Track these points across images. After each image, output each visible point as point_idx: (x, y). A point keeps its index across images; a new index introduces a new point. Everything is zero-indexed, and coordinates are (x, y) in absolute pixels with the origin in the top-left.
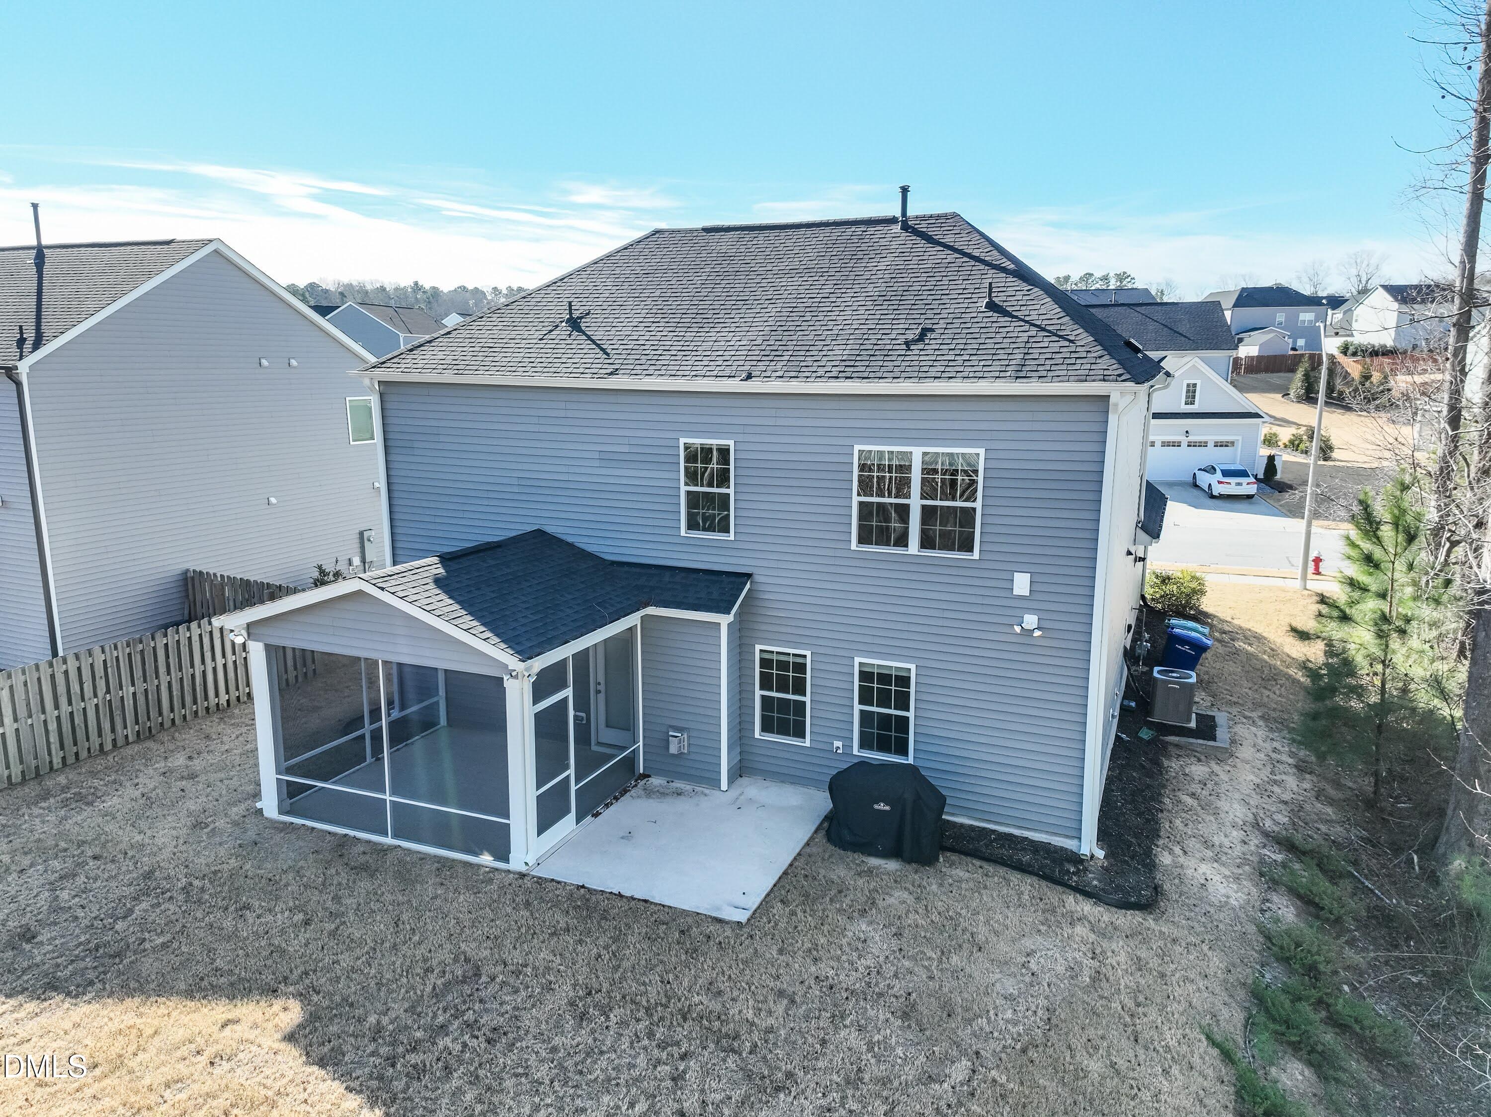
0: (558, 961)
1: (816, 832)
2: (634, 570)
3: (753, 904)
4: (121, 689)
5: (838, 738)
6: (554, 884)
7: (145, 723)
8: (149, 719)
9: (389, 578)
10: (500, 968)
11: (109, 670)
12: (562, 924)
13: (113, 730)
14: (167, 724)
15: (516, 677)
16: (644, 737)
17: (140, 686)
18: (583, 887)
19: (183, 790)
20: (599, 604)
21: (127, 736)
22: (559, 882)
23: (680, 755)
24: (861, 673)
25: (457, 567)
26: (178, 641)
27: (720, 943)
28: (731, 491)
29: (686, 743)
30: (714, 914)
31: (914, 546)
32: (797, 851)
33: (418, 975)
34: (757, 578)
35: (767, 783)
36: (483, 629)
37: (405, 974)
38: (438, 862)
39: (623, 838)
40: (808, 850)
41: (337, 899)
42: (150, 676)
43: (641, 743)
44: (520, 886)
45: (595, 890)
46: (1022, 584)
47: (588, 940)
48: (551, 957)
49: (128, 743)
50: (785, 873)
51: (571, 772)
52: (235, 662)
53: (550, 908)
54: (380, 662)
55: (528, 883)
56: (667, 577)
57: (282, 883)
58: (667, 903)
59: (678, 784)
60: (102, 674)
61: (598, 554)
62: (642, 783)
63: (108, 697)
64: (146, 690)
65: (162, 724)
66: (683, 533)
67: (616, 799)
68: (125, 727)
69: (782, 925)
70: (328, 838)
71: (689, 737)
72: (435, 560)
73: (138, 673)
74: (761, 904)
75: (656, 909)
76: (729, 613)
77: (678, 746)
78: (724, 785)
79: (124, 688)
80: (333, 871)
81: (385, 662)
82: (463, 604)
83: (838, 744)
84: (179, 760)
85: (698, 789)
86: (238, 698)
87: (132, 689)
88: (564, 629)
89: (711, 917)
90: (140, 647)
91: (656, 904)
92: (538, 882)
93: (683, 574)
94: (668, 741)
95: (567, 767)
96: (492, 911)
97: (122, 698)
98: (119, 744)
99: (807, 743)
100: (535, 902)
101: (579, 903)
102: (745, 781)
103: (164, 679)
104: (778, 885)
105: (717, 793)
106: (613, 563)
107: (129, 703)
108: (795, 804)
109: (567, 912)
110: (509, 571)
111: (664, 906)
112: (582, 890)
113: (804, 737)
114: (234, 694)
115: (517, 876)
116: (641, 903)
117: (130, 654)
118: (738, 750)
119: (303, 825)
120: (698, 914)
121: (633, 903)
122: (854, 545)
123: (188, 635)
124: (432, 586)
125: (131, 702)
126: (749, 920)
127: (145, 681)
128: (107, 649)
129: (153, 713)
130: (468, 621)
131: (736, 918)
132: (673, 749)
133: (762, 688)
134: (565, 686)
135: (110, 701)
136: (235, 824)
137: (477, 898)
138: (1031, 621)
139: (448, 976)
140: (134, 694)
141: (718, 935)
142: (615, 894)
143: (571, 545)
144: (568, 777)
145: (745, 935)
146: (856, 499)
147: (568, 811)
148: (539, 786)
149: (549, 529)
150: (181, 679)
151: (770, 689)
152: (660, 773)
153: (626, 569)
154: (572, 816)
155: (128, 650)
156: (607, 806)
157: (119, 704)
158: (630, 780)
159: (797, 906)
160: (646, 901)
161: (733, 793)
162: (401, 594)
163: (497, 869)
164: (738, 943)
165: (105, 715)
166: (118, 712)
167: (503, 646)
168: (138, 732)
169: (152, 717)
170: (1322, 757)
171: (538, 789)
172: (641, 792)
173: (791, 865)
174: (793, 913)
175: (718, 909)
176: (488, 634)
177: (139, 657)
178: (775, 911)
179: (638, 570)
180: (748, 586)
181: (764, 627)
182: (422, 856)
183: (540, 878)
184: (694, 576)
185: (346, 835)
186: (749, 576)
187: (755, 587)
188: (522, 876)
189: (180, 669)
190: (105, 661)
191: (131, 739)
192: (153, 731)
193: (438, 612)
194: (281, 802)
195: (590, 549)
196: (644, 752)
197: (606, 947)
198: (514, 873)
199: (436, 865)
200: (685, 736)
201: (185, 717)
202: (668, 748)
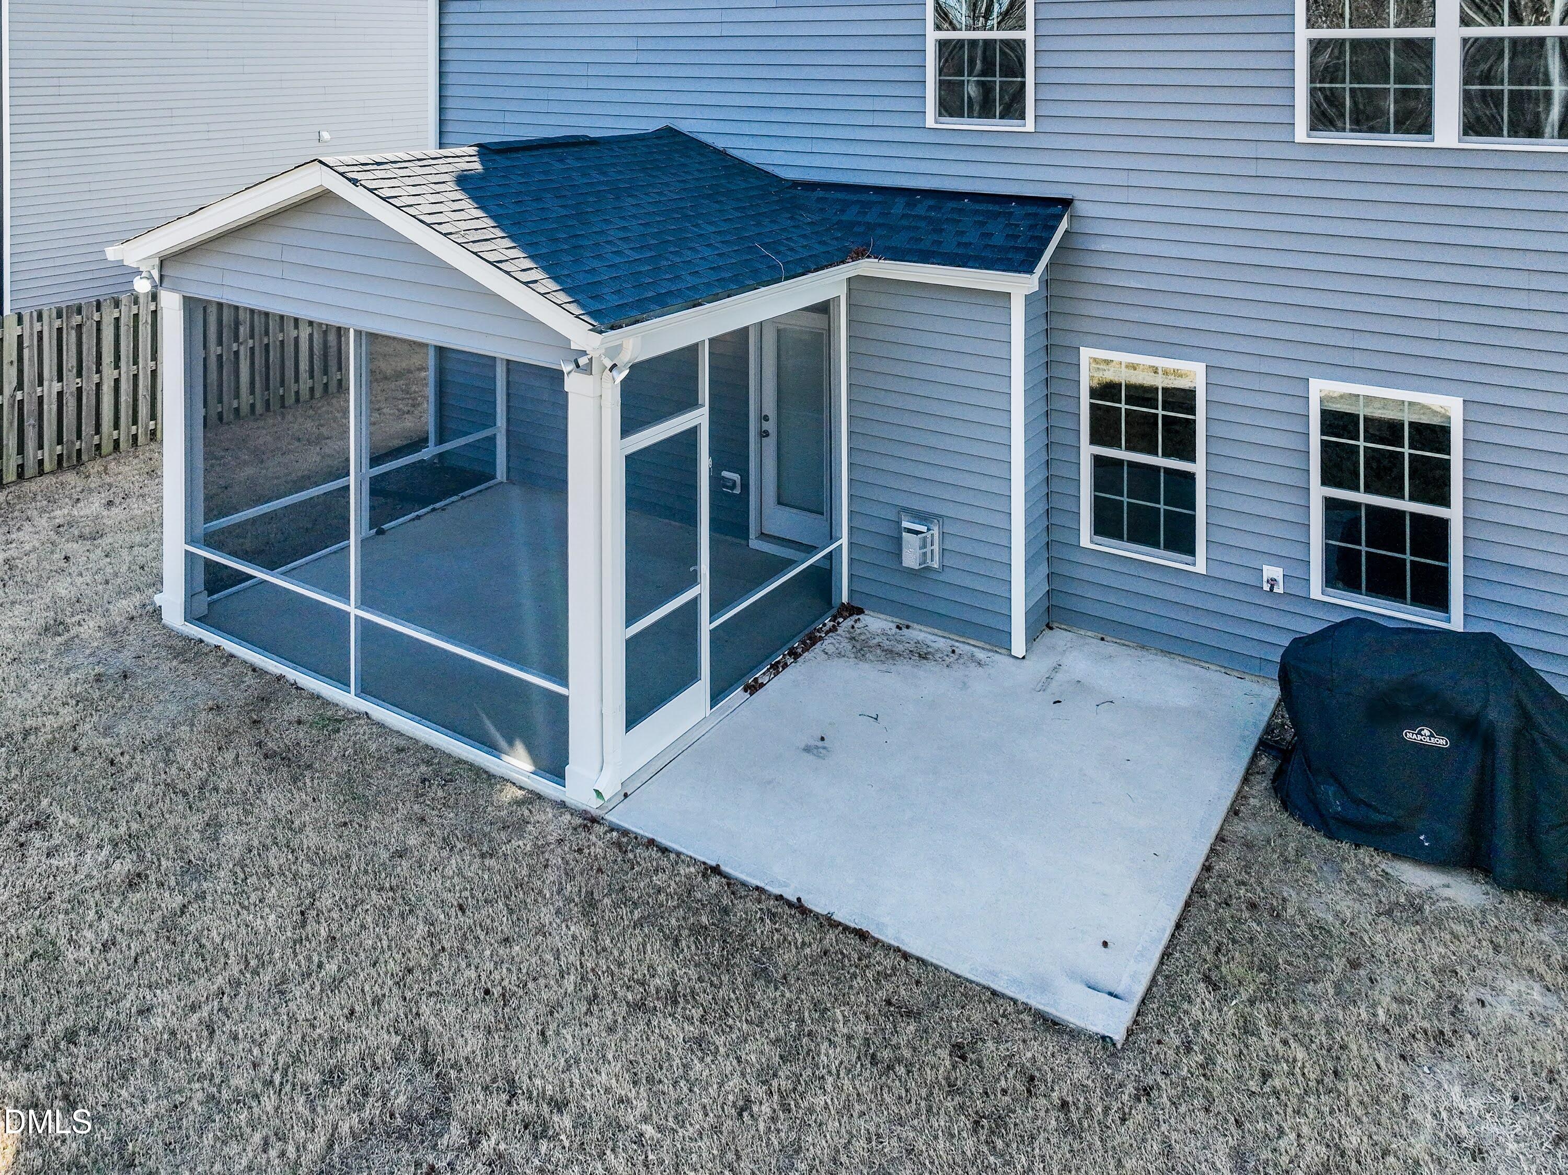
0: (642, 1106)
1: (1246, 780)
2: (833, 195)
3: (1134, 977)
4: (41, 384)
5: (1276, 559)
6: (655, 853)
7: (73, 443)
8: (79, 437)
9: (375, 167)
10: (497, 1102)
11: (26, 352)
12: (660, 982)
13: (21, 450)
14: (107, 447)
15: (588, 370)
16: (851, 529)
17: (71, 382)
18: (716, 870)
19: (67, 558)
20: (766, 245)
21: (41, 462)
22: (664, 850)
23: (924, 572)
24: (1326, 415)
25: (508, 163)
26: (136, 316)
27: (1064, 1105)
28: (1028, 35)
29: (936, 547)
30: (1037, 1002)
31: (1447, 129)
32: (1215, 829)
33: (305, 1087)
34: (1081, 208)
35: (1110, 648)
36: (528, 264)
37: (277, 1078)
38: (428, 763)
39: (807, 749)
40: (1239, 827)
41: (213, 827)
42: (89, 368)
43: (844, 541)
44: (580, 851)
45: (744, 884)
47: (719, 1041)
48: (625, 1089)
49: (41, 473)
50: (1197, 891)
51: (702, 590)
52: (220, 357)
53: (638, 924)
54: (352, 331)
55: (597, 842)
56: (899, 206)
57: (129, 774)
58: (914, 947)
59: (919, 634)
60: (14, 357)
61: (769, 169)
62: (847, 624)
63: (19, 396)
64: (79, 390)
65: (98, 447)
66: (930, 121)
67: (794, 654)
68: (41, 447)
69: (1225, 1064)
70: (249, 679)
71: (943, 534)
72: (473, 150)
73: (70, 361)
74: (1154, 981)
75: (888, 963)
76: (1031, 272)
77: (919, 552)
78: (1018, 645)
79: (46, 383)
80: (230, 756)
81: (358, 333)
82: (499, 220)
83: (1272, 571)
84: (93, 506)
85: (962, 648)
86: (220, 416)
87: (57, 386)
88: (695, 281)
89: (1027, 1008)
90: (76, 320)
91: (887, 948)
92: (619, 845)
93: (931, 202)
94: (899, 540)
95: (693, 580)
96: (511, 911)
97: (41, 399)
98: (29, 472)
99: (1200, 566)
100: (607, 901)
101: (704, 920)
102: (1059, 638)
103: (109, 373)
104: (1190, 926)
105: (1001, 659)
106: (795, 184)
107: (50, 408)
108: (1184, 703)
109: (677, 942)
110: (602, 179)
111: (906, 956)
112: (714, 880)
113: (1192, 552)
114: (215, 408)
115: (579, 821)
116: (853, 941)
117: (60, 330)
118: (1043, 570)
119: (218, 647)
120: (994, 993)
121: (831, 936)
122: (1301, 132)
123: (153, 308)
124: (452, 186)
125: (54, 407)
126: (1130, 1032)
127: (79, 374)
128: (26, 319)
129: (88, 428)
130: (503, 247)
131: (1098, 1026)
132: (911, 558)
133: (1093, 441)
134: (692, 403)
135: (21, 402)
136: (111, 632)
137: (484, 868)
139: (372, 1109)
140: (60, 394)
141: (1059, 1078)
142: (790, 904)
143: (722, 154)
144: (695, 602)
145: (1130, 1089)
146: (1303, 35)
147: (694, 677)
148: (631, 617)
149: (684, 127)
150: (136, 377)
151: (1114, 443)
152: (886, 606)
153: (820, 193)
154: (702, 688)
155: (57, 323)
156: (776, 668)
157: (35, 406)
158: (822, 614)
159: (1252, 1002)
160: (862, 935)
161: (1039, 666)
162: (386, 193)
163: (539, 797)
164: (1114, 1115)
165: (11, 423)
166: (32, 421)
167: (563, 297)
168: (60, 456)
169: (84, 434)
171: (630, 621)
172: (846, 646)
173: (1207, 868)
174: (1247, 1028)
175: (1043, 986)
176: (537, 275)
177: (73, 333)
178: (1196, 1012)
179: (840, 195)
180: (1064, 225)
181: (1096, 310)
182: (402, 743)
183: (625, 833)
184: (951, 204)
185: (280, 678)
186: (1066, 203)
187: (1078, 227)
188: (591, 821)
189: (136, 363)
190: (20, 337)
191: (47, 467)
192: (84, 457)
193: (444, 229)
194: (190, 596)
195: (754, 159)
196: (851, 561)
197: (766, 1075)
198: (573, 812)
199: (423, 768)
200: (936, 531)
201: (135, 437)
202: (899, 555)
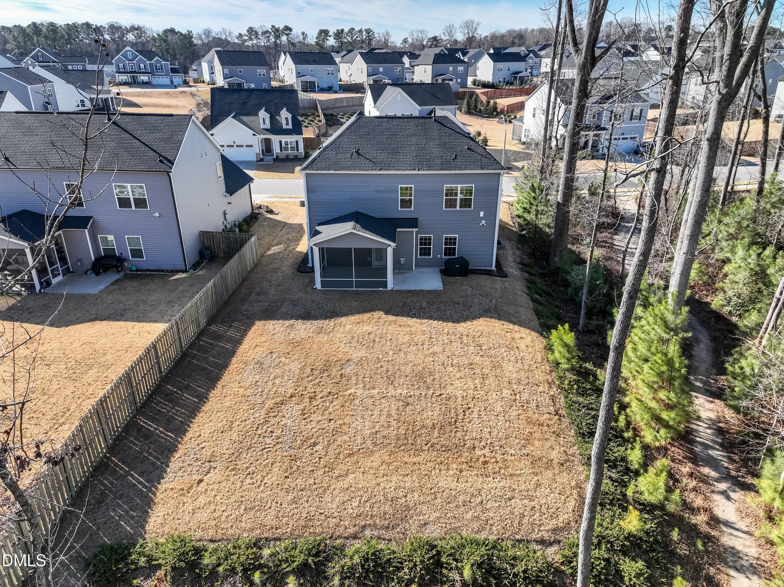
5: (439, 254)
24: (445, 238)
28: (412, 198)
31: (458, 208)
34: (419, 219)
46: (482, 214)
54: (353, 248)
66: (400, 209)
76: (416, 228)
78: (414, 270)
85: (407, 271)
93: (400, 220)
102: (418, 268)
105: (412, 272)
106: (379, 218)
113: (430, 256)
122: (444, 209)
133: (420, 245)
138: (483, 222)
143: (367, 215)
146: (444, 198)
152: (397, 269)
153: (384, 220)
170: (523, 245)
179: (387, 220)
184: (403, 220)
